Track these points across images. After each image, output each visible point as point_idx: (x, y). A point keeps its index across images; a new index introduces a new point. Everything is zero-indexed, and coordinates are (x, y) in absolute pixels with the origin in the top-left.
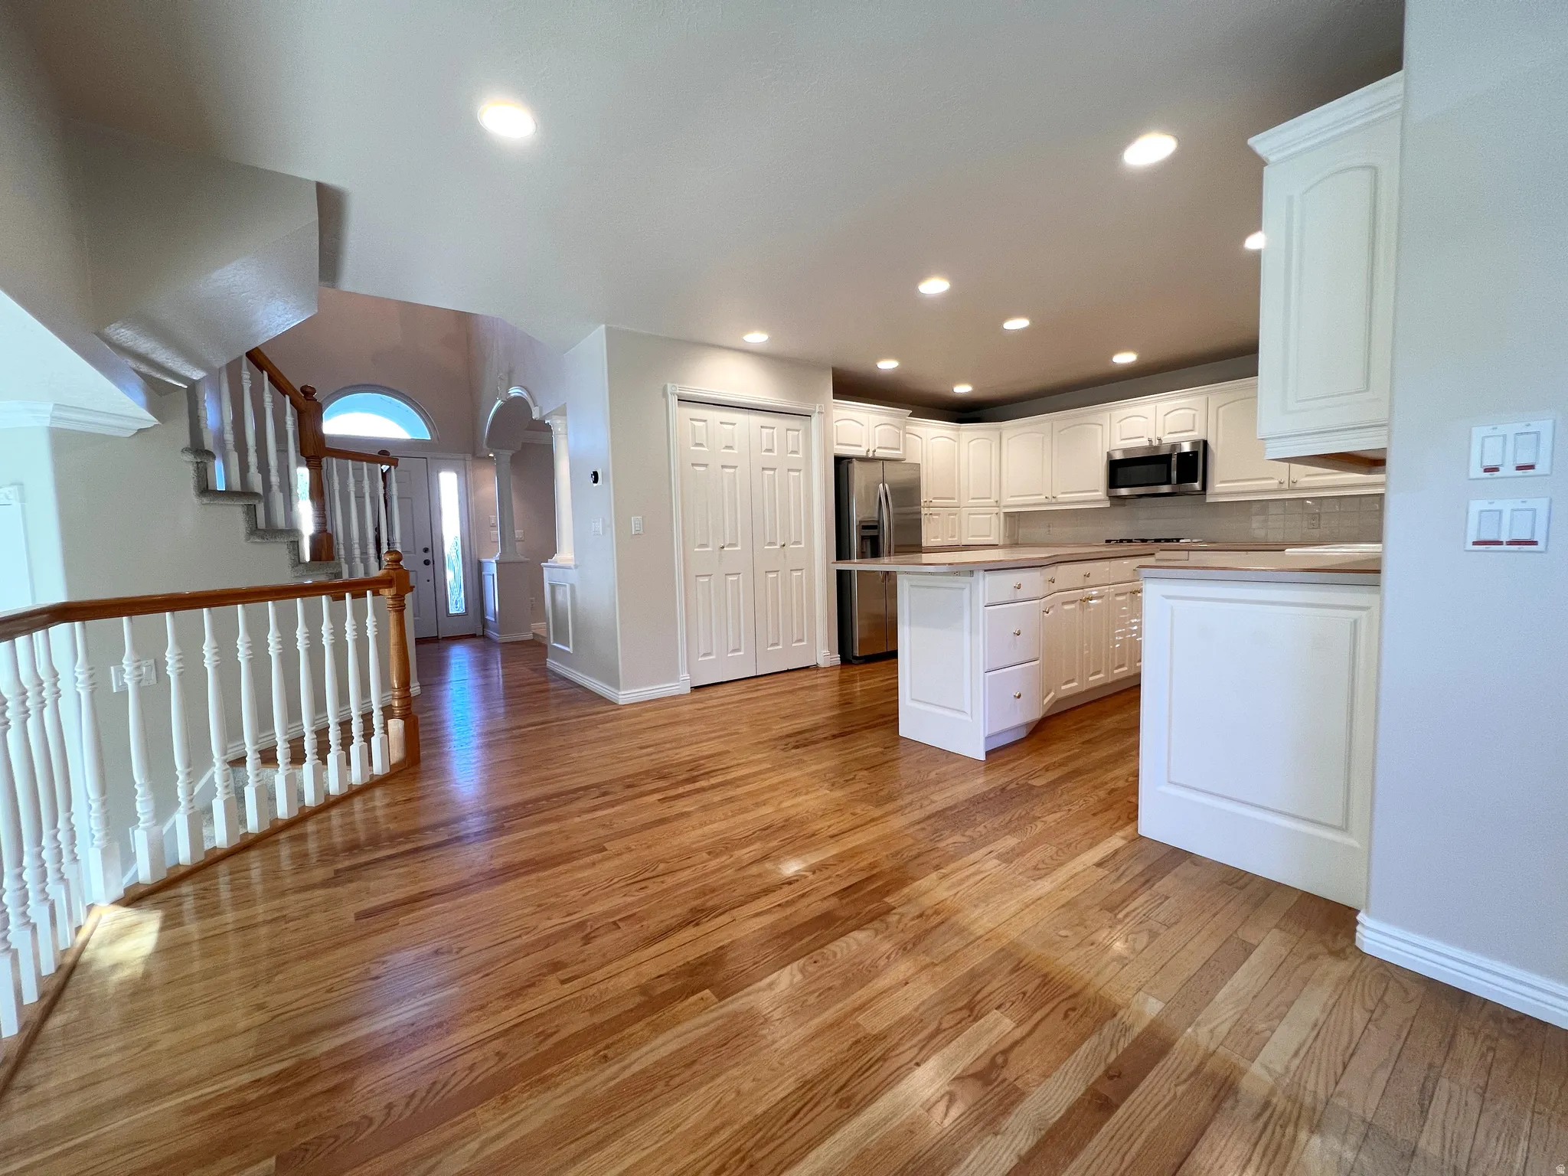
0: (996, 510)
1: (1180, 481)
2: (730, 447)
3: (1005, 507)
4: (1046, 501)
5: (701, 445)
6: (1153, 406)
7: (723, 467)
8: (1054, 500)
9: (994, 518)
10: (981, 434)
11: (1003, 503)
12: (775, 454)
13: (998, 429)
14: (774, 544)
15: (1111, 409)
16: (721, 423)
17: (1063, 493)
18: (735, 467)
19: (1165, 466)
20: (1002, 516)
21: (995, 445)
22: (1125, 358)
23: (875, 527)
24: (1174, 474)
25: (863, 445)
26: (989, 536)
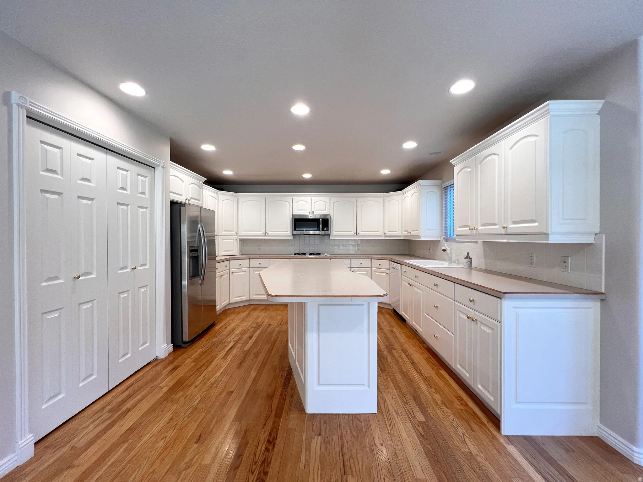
0: (235, 237)
1: (323, 230)
2: (88, 180)
3: (240, 236)
4: (263, 234)
5: (54, 172)
6: (310, 198)
7: (79, 197)
8: (267, 234)
9: (235, 240)
10: (227, 197)
11: (240, 234)
12: (128, 192)
13: (236, 196)
14: (125, 268)
15: (293, 196)
16: (79, 155)
17: (271, 231)
18: (92, 199)
19: (316, 223)
20: (238, 240)
21: (235, 204)
22: (307, 176)
23: (197, 250)
24: (321, 226)
25: (184, 195)
26: (232, 251)
